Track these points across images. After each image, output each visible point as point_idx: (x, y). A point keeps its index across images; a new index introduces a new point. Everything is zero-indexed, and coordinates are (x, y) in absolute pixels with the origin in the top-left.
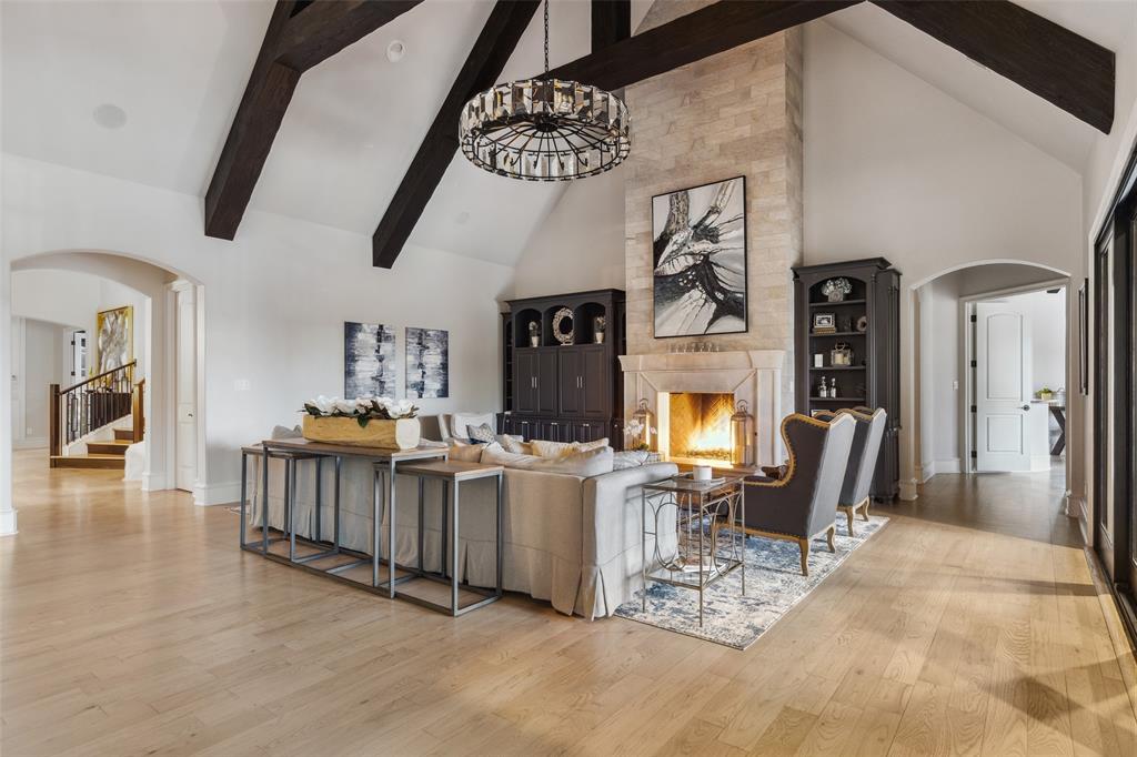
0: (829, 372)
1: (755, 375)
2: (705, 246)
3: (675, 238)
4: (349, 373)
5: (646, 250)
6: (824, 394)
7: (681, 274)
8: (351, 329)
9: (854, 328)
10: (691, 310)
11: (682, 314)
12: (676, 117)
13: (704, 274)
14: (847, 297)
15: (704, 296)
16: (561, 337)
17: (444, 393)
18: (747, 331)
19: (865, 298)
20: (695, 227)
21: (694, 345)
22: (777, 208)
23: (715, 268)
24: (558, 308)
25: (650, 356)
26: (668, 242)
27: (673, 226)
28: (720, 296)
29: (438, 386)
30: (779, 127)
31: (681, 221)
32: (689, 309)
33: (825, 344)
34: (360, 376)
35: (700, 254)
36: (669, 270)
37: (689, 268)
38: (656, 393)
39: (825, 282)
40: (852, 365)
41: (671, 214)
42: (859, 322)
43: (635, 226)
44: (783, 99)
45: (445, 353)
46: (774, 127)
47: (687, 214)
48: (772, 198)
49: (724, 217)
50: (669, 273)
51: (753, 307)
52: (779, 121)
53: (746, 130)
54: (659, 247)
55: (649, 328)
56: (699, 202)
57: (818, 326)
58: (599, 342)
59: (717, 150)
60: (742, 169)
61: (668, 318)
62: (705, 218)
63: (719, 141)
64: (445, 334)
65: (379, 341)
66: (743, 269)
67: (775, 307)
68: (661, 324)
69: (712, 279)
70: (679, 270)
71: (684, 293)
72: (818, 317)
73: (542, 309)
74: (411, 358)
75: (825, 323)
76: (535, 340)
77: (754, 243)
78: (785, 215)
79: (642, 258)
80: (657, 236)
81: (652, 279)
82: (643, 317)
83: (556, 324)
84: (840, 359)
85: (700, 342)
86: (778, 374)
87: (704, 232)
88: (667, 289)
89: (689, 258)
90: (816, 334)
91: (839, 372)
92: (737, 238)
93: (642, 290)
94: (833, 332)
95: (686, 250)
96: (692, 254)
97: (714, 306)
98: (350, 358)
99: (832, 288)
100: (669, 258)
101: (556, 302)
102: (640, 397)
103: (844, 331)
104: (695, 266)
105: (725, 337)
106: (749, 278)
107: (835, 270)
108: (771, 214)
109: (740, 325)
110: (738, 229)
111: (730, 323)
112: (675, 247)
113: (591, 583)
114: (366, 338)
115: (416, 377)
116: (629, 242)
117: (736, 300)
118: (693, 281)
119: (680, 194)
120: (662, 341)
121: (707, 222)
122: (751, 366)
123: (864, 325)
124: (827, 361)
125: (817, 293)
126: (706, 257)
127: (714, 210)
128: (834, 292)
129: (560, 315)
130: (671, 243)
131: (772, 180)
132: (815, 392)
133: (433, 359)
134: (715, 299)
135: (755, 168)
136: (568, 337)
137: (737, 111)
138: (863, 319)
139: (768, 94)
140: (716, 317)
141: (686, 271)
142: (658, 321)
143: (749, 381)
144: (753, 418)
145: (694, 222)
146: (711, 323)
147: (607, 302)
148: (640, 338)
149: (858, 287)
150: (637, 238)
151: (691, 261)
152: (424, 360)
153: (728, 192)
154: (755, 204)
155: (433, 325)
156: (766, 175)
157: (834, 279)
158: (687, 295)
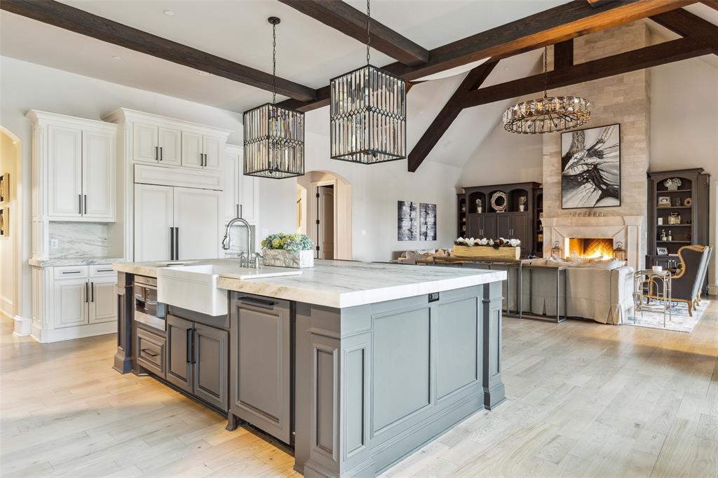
0: (667, 227)
1: (627, 229)
2: (594, 160)
3: (575, 155)
4: (400, 227)
5: (557, 162)
6: (665, 239)
7: (580, 175)
8: (401, 204)
9: (682, 204)
10: (586, 194)
11: (580, 196)
12: (576, 91)
13: (594, 175)
14: (679, 188)
15: (594, 187)
16: (496, 208)
17: (435, 238)
18: (620, 205)
19: (691, 188)
20: (588, 150)
21: (588, 213)
22: (639, 141)
23: (601, 172)
24: (495, 192)
25: (560, 219)
26: (571, 157)
27: (575, 149)
28: (604, 187)
29: (432, 234)
30: (641, 98)
31: (579, 146)
32: (584, 193)
33: (665, 213)
34: (404, 229)
35: (591, 164)
36: (572, 172)
37: (584, 172)
38: (564, 238)
39: (666, 180)
40: (681, 224)
41: (573, 142)
42: (686, 201)
43: (549, 148)
44: (644, 84)
45: (435, 217)
46: (639, 98)
47: (583, 143)
48: (635, 136)
49: (607, 145)
50: (572, 174)
51: (624, 193)
52: (641, 96)
53: (620, 99)
54: (565, 160)
55: (558, 203)
56: (591, 137)
57: (660, 203)
58: (522, 210)
59: (603, 109)
60: (618, 120)
61: (571, 198)
62: (595, 145)
63: (603, 105)
64: (435, 206)
65: (411, 210)
66: (618, 173)
67: (636, 193)
68: (567, 201)
69: (599, 178)
70: (578, 172)
71: (581, 185)
72: (661, 198)
73: (486, 192)
74: (422, 219)
75: (665, 202)
76: (480, 210)
77: (625, 159)
78: (644, 145)
79: (553, 165)
80: (564, 154)
81: (560, 178)
82: (554, 197)
83: (493, 200)
84: (673, 220)
85: (590, 211)
86: (640, 228)
87: (593, 152)
88: (569, 183)
89: (585, 166)
90: (659, 207)
91: (673, 227)
92: (615, 157)
93: (553, 183)
94: (670, 207)
95: (582, 162)
96: (586, 164)
97: (600, 192)
98: (400, 220)
99: (670, 183)
100: (572, 166)
101: (494, 189)
102: (554, 241)
103: (676, 206)
104: (588, 171)
105: (605, 209)
106: (622, 178)
107: (672, 174)
108: (635, 144)
109: (616, 202)
110: (615, 151)
111: (609, 201)
112: (576, 160)
113: (617, 310)
114: (406, 209)
115: (424, 230)
116: (546, 157)
117: (614, 189)
118: (587, 179)
119: (579, 132)
120: (567, 210)
121: (596, 147)
122: (624, 224)
123: (689, 202)
124: (665, 221)
125: (661, 186)
126: (595, 166)
127: (600, 141)
128: (671, 185)
129: (496, 195)
130: (573, 158)
131: (636, 126)
132: (659, 238)
133: (430, 220)
134: (601, 189)
135: (627, 120)
136: (501, 207)
137: (615, 88)
138: (689, 199)
139: (635, 81)
140: (601, 198)
141: (583, 173)
142: (564, 200)
143: (623, 232)
144: (625, 251)
145: (588, 147)
146: (598, 201)
147: (529, 189)
148: (552, 208)
149: (686, 183)
150: (551, 155)
151: (586, 168)
152: (427, 220)
153: (610, 132)
154: (626, 138)
155: (430, 202)
156: (633, 123)
157: (672, 179)
158: (583, 186)
